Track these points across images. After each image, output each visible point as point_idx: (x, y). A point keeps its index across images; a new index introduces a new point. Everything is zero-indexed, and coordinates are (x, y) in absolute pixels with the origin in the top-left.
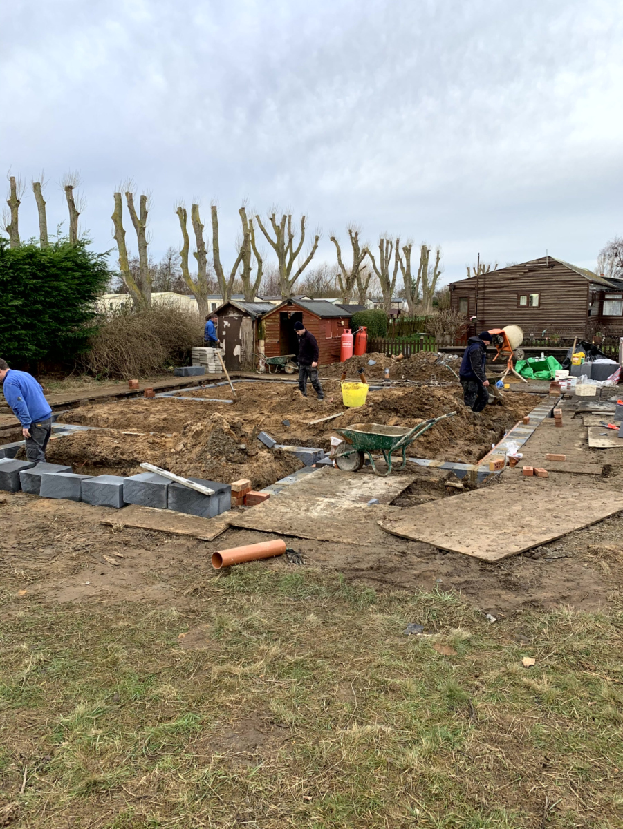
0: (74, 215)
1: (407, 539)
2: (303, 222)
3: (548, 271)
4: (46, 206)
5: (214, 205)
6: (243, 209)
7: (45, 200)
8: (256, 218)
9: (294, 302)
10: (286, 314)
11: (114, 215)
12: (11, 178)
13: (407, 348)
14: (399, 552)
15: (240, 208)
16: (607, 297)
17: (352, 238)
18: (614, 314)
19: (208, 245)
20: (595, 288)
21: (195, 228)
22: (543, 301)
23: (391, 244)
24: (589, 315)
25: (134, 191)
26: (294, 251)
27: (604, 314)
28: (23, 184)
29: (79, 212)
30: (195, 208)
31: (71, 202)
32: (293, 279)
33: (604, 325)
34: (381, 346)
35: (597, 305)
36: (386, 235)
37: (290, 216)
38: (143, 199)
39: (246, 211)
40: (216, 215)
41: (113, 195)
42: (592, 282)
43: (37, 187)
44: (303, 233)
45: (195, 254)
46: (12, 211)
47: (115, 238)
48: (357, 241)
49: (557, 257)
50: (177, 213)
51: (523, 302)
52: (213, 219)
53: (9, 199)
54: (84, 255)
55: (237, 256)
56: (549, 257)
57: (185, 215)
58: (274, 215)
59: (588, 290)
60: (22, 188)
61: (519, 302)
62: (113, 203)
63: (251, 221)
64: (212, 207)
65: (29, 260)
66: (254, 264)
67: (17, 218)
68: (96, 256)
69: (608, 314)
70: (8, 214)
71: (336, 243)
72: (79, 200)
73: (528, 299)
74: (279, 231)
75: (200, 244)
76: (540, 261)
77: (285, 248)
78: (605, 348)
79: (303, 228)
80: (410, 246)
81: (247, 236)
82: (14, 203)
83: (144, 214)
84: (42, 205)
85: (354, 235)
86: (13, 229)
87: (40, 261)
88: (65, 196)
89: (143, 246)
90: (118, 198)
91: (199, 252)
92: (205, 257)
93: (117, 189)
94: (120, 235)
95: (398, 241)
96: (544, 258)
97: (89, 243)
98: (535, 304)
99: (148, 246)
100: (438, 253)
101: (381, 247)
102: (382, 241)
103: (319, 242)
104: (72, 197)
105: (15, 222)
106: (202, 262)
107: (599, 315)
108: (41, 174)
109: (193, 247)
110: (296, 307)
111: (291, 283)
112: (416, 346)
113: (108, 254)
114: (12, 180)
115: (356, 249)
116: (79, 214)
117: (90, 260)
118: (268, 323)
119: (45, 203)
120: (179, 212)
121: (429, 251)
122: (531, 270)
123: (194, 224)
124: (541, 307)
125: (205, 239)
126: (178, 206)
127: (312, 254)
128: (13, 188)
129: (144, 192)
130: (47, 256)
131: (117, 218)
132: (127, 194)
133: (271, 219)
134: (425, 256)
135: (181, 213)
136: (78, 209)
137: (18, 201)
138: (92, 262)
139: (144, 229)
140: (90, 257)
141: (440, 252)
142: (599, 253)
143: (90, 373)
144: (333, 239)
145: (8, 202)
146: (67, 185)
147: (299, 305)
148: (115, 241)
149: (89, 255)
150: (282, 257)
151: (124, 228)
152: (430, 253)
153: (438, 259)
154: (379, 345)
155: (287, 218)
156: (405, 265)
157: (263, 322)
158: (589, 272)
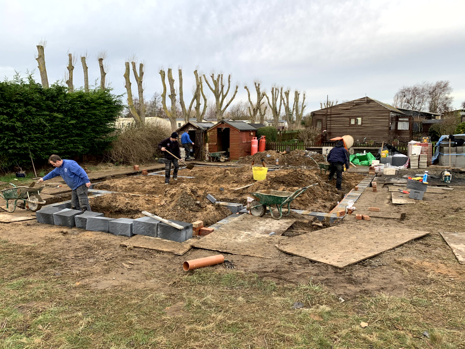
0: (103, 74)
1: (292, 255)
2: (229, 78)
3: (366, 105)
4: (88, 70)
5: (180, 69)
6: (196, 71)
7: (87, 67)
8: (203, 76)
9: (225, 122)
10: (221, 129)
11: (125, 74)
12: (69, 54)
13: (288, 147)
14: (288, 262)
15: (195, 70)
16: (400, 119)
17: (256, 87)
18: (404, 129)
19: (177, 91)
20: (393, 115)
21: (170, 82)
22: (364, 122)
23: (278, 90)
24: (390, 130)
25: (136, 61)
26: (224, 94)
27: (398, 129)
28: (76, 58)
29: (106, 72)
30: (170, 71)
31: (102, 67)
32: (223, 110)
33: (399, 135)
34: (273, 146)
35: (394, 124)
37: (222, 75)
38: (141, 66)
39: (198, 72)
40: (181, 74)
41: (125, 63)
42: (391, 111)
43: (83, 59)
44: (229, 84)
45: (169, 96)
46: (69, 73)
47: (126, 87)
48: (259, 89)
49: (371, 97)
50: (160, 73)
51: (353, 122)
52: (179, 76)
53: (68, 66)
54: (109, 96)
55: (192, 97)
56: (367, 97)
57: (164, 74)
58: (213, 75)
59: (389, 116)
60: (75, 60)
61: (350, 122)
62: (125, 68)
63: (200, 78)
64: (179, 70)
65: (80, 99)
66: (202, 101)
67: (72, 76)
68: (116, 97)
69: (400, 129)
70: (67, 74)
71: (247, 90)
72: (106, 66)
73: (355, 121)
74: (216, 83)
75: (173, 90)
76: (362, 99)
77: (219, 93)
78: (400, 148)
79: (229, 82)
80: (289, 91)
81: (198, 86)
82: (71, 68)
83: (142, 74)
84: (86, 69)
85: (257, 85)
86: (70, 82)
87: (85, 100)
88: (99, 64)
89: (141, 91)
90: (127, 65)
91: (172, 95)
92: (175, 97)
93: (127, 60)
94: (128, 85)
95: (282, 88)
96: (364, 98)
97: (112, 89)
98: (359, 123)
99: (143, 91)
100: (304, 95)
101: (272, 92)
102: (273, 89)
103: (238, 89)
104: (102, 64)
105: (71, 78)
106: (174, 100)
107: (395, 130)
108: (86, 52)
109: (169, 92)
110: (226, 125)
111: (223, 112)
112: (293, 147)
113: (122, 96)
114: (70, 55)
115: (259, 93)
116: (106, 74)
117: (113, 99)
118: (210, 134)
119: (87, 68)
120: (161, 73)
121: (299, 94)
122: (357, 104)
123: (169, 79)
124: (363, 125)
125: (175, 88)
126: (160, 69)
127: (234, 96)
128: (70, 60)
129: (141, 62)
130: (89, 96)
131: (127, 76)
132: (132, 63)
133: (212, 77)
134: (297, 97)
135: (162, 73)
136: (105, 71)
137: (73, 67)
138: (114, 100)
139: (142, 82)
140: (113, 97)
141: (305, 94)
142: (394, 95)
143: (112, 162)
144: (246, 87)
145: (67, 67)
146: (100, 58)
147: (228, 124)
148: (126, 88)
149: (112, 96)
150: (217, 97)
151: (130, 82)
152: (299, 95)
153: (304, 98)
154: (272, 146)
155: (221, 76)
156: (286, 102)
157: (208, 133)
158: (389, 105)
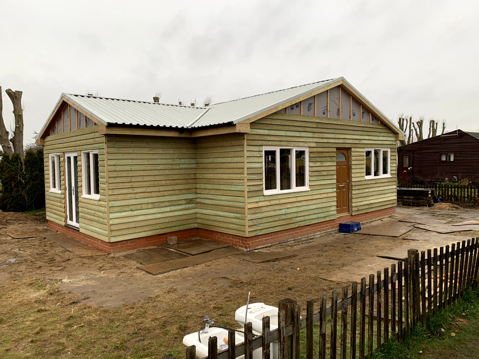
3: (459, 139)
22: (456, 158)
23: (407, 120)
36: (402, 116)
51: (444, 158)
56: (459, 130)
61: (440, 159)
73: (447, 157)
76: (453, 133)
80: (422, 121)
95: (411, 118)
96: (456, 131)
98: (452, 159)
100: (444, 124)
101: (399, 123)
102: (400, 119)
121: (436, 123)
122: (448, 138)
124: (455, 162)
134: (433, 126)
156: (418, 133)
